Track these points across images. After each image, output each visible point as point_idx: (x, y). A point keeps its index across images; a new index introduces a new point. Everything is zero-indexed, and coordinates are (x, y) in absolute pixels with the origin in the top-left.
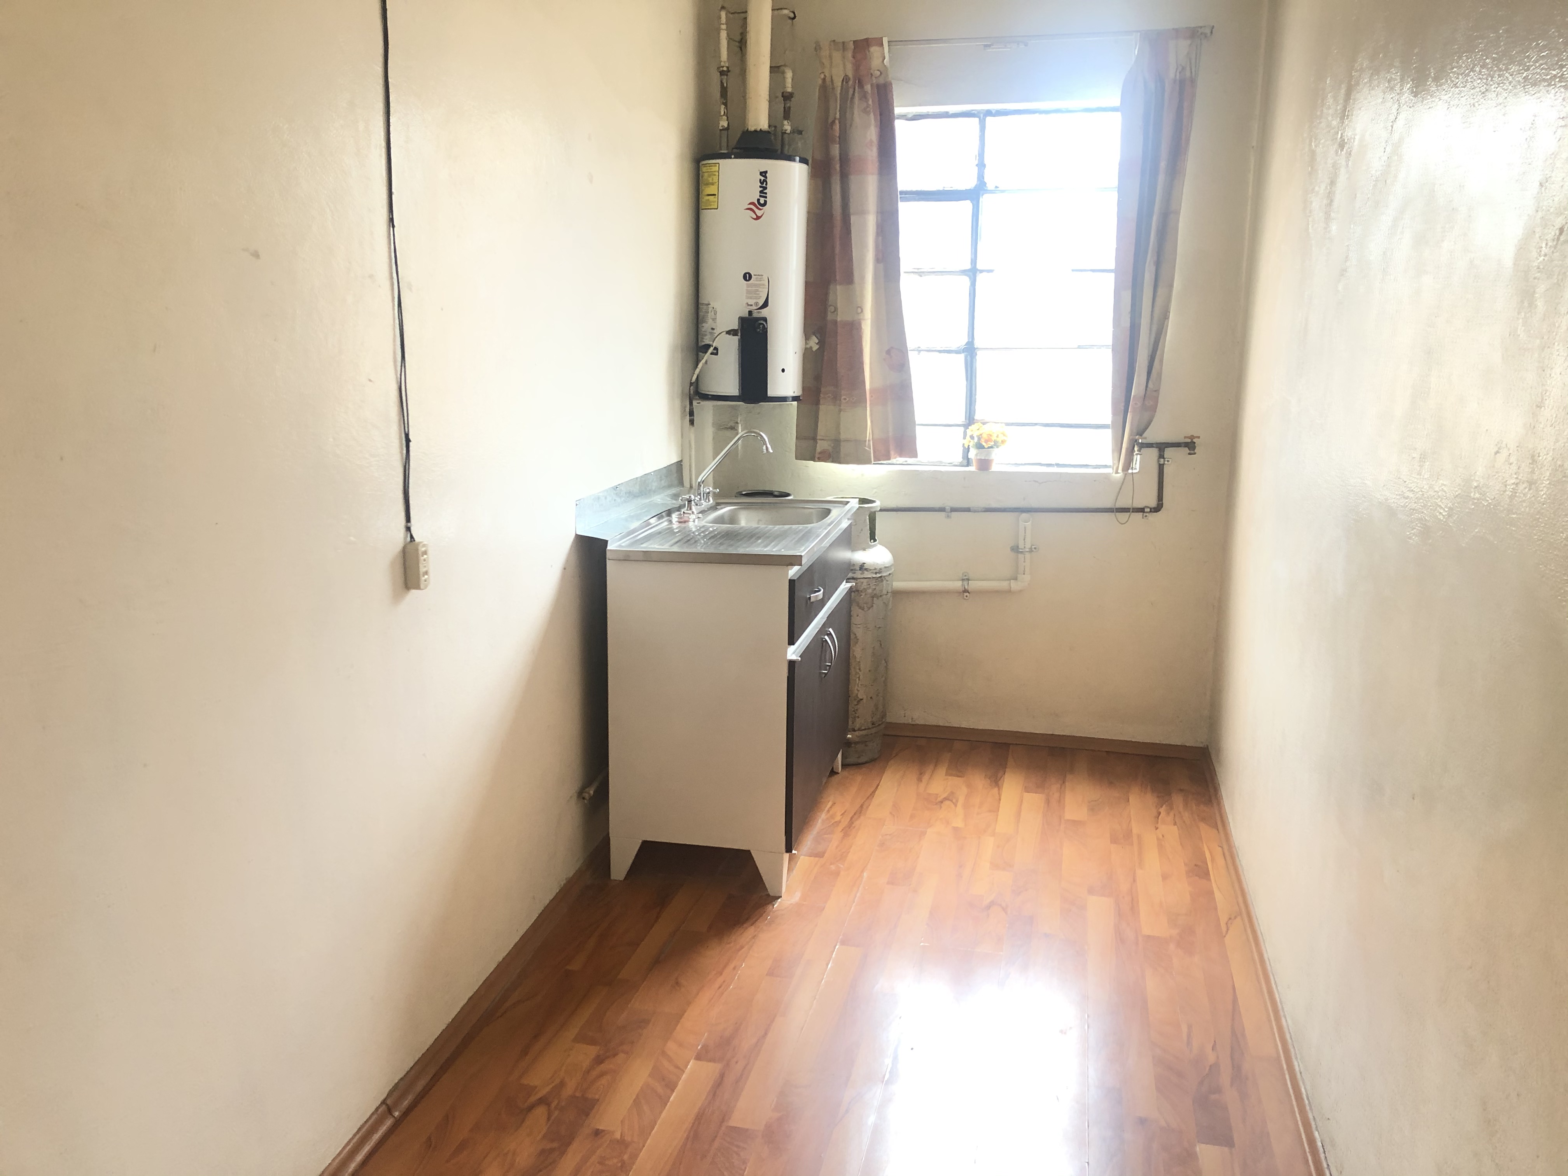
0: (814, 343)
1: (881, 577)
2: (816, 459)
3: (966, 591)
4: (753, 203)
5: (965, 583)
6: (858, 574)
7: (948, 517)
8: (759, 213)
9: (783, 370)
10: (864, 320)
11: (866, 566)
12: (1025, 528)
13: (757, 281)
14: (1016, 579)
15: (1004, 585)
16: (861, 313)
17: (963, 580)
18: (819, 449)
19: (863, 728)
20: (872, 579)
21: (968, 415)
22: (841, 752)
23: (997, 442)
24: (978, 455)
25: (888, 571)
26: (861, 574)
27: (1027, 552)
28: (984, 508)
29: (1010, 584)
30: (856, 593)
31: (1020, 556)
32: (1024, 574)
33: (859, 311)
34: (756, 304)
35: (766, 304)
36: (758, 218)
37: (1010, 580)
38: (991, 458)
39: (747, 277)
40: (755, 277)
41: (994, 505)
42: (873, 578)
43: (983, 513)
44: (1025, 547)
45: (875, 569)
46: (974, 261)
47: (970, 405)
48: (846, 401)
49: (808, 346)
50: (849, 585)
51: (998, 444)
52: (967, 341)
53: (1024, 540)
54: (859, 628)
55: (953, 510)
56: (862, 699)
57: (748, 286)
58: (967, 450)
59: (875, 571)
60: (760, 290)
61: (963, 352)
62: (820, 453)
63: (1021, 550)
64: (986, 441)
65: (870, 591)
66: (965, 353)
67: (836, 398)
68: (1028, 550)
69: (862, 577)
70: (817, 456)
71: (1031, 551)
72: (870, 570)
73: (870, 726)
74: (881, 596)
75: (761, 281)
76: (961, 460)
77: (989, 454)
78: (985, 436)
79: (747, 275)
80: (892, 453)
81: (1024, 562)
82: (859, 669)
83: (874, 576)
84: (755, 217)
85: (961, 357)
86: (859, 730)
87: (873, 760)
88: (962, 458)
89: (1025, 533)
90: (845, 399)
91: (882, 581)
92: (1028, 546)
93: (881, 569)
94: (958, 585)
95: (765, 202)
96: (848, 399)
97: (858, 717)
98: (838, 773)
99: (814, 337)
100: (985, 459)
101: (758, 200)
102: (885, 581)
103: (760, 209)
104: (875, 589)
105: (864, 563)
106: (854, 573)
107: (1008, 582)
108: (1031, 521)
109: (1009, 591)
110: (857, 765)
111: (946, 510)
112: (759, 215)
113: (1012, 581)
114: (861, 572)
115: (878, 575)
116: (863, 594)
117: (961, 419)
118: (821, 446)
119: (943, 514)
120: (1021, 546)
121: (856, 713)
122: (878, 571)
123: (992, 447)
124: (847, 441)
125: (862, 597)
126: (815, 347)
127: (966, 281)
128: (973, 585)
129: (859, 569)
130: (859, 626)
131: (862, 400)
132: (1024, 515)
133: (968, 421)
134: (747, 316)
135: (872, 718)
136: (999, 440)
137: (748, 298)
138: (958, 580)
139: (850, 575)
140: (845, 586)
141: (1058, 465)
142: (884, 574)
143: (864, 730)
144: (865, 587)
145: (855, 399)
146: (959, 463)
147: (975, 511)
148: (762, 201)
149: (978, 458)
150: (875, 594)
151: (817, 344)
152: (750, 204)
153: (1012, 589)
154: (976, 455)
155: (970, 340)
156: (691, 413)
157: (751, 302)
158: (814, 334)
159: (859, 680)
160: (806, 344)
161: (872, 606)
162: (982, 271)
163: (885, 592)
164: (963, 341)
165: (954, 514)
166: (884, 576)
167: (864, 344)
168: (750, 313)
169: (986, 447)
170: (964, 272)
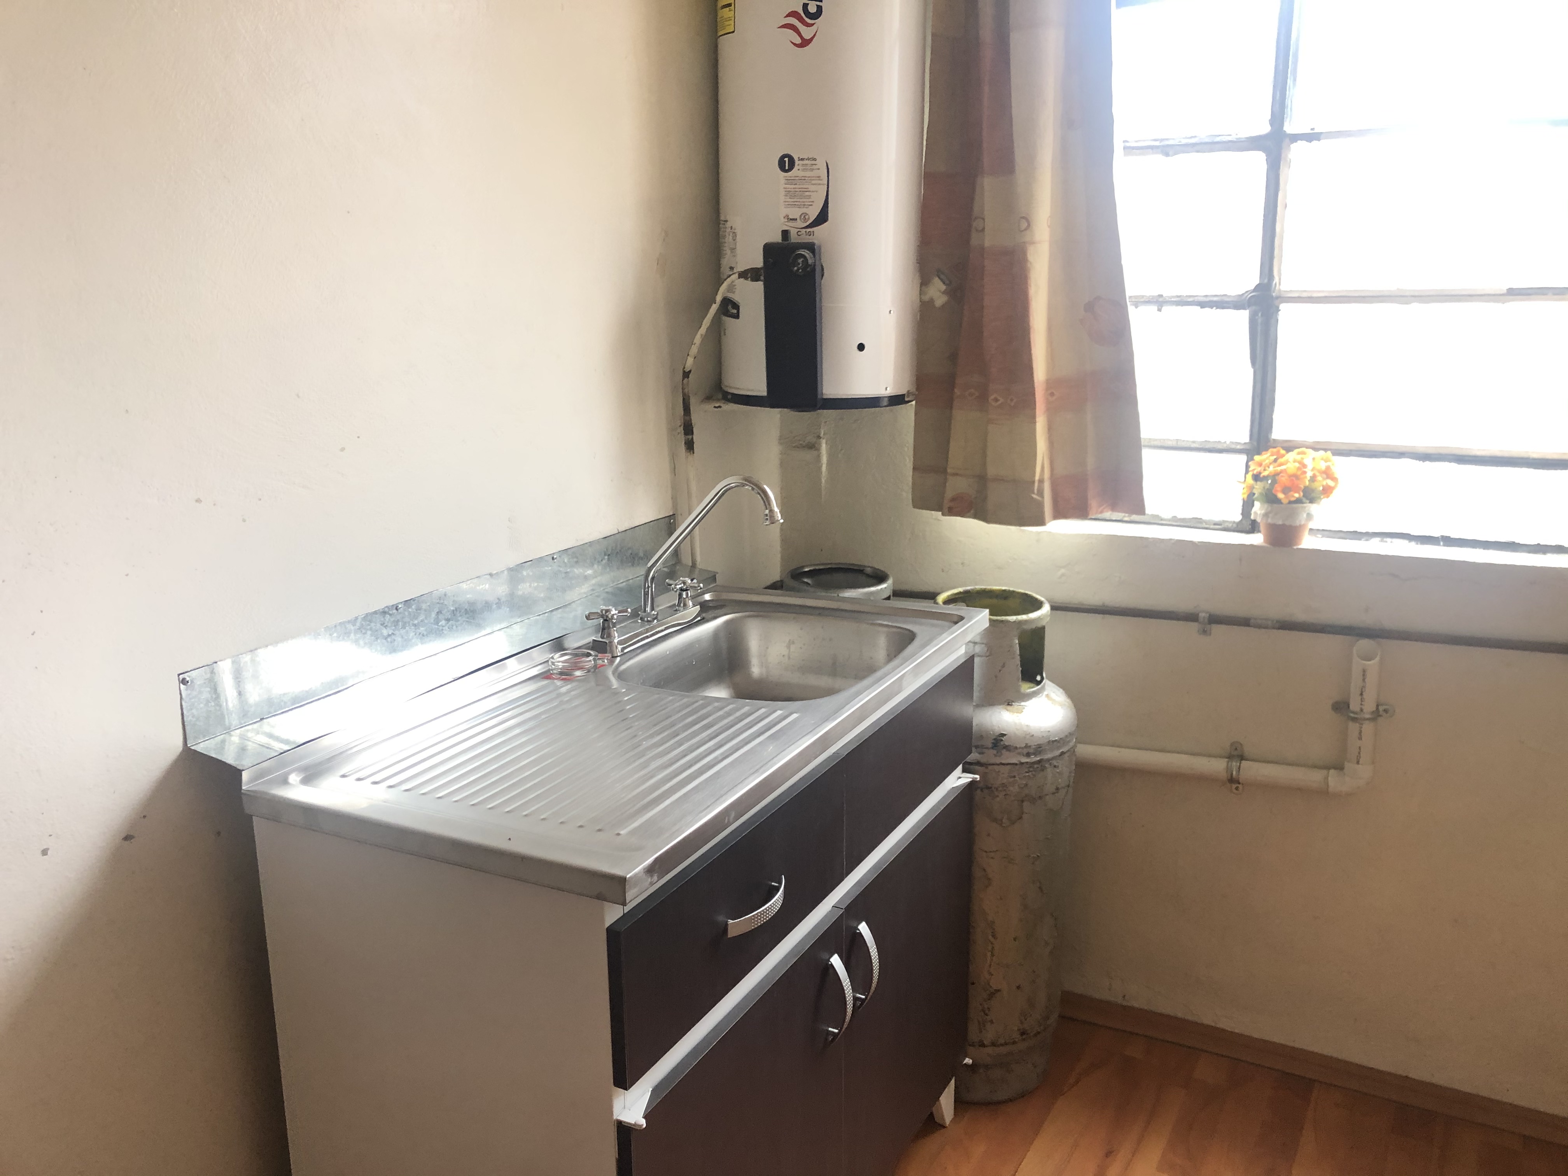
0: (937, 291)
1: (1039, 762)
2: (946, 510)
3: (1232, 780)
4: (796, 12)
5: (1235, 764)
6: (990, 756)
7: (1204, 632)
8: (807, 33)
9: (861, 347)
10: (1033, 243)
11: (1006, 741)
12: (1364, 671)
13: (804, 170)
14: (1340, 767)
15: (1314, 777)
16: (1026, 229)
17: (1230, 757)
18: (949, 493)
19: (1002, 1041)
20: (1017, 767)
21: (1256, 430)
22: (953, 1081)
23: (1313, 490)
24: (1270, 515)
25: (1058, 748)
26: (995, 756)
27: (1368, 719)
28: (1277, 621)
29: (1326, 778)
30: (986, 791)
31: (1353, 727)
32: (1358, 763)
33: (1024, 225)
34: (804, 216)
35: (822, 217)
36: (805, 43)
37: (1327, 768)
38: (1298, 523)
39: (786, 163)
40: (801, 162)
41: (1300, 616)
42: (1022, 764)
43: (1275, 631)
44: (1362, 710)
45: (1027, 746)
46: (1278, 115)
47: (1262, 411)
48: (999, 402)
49: (926, 298)
50: (967, 778)
51: (1313, 495)
52: (1257, 282)
53: (1361, 694)
54: (992, 858)
55: (1216, 620)
56: (999, 991)
57: (789, 181)
58: (1248, 505)
59: (1025, 751)
60: (812, 188)
61: (1249, 306)
62: (953, 499)
63: (1352, 715)
64: (1286, 490)
65: (1014, 789)
66: (1254, 308)
67: (983, 398)
68: (1368, 716)
69: (998, 762)
70: (946, 504)
71: (1376, 715)
72: (1016, 748)
73: (1016, 1036)
74: (1040, 797)
75: (812, 170)
76: (1238, 518)
77: (1293, 514)
78: (1283, 479)
79: (786, 159)
80: (1093, 503)
81: (1360, 738)
82: (993, 936)
83: (1024, 760)
84: (798, 41)
85: (1243, 316)
86: (993, 1044)
87: (1023, 1095)
88: (1242, 514)
89: (1364, 680)
90: (996, 400)
91: (1043, 769)
92: (1369, 707)
93: (1039, 746)
94: (1218, 766)
95: (820, 9)
96: (1001, 400)
97: (992, 1022)
98: (944, 1127)
99: (937, 278)
100: (1283, 525)
101: (805, 6)
102: (1049, 770)
103: (809, 25)
104: (1026, 785)
105: (1003, 735)
106: (983, 753)
107: (1325, 772)
108: (1377, 659)
109: (1323, 792)
110: (992, 1106)
111: (1201, 619)
112: (807, 36)
113: (1332, 771)
114: (995, 752)
115: (1034, 759)
116: (1001, 795)
117: (1243, 436)
118: (957, 485)
119: (1194, 626)
120: (1354, 706)
121: (987, 1015)
122: (1031, 751)
123: (1298, 501)
124: (999, 480)
125: (998, 799)
126: (940, 300)
127: (1258, 160)
128: (1250, 770)
129: (990, 745)
130: (992, 854)
131: (1027, 402)
132: (1365, 644)
133: (1255, 443)
134: (780, 241)
135: (1022, 1023)
136: (1319, 486)
137: (789, 205)
138: (1221, 757)
139: (974, 756)
140: (957, 779)
141: (1448, 541)
142: (1049, 756)
143: (1002, 1045)
144: (1005, 781)
145: (1015, 400)
146: (1235, 525)
147: (1259, 627)
148: (812, 9)
149: (1270, 521)
150: (1026, 796)
151: (944, 293)
152: (789, 15)
153: (1330, 789)
154: (1266, 515)
155: (1266, 281)
156: (688, 429)
157: (795, 213)
158: (939, 274)
159: (993, 955)
160: (921, 293)
161: (1021, 818)
162: (1295, 138)
163: (1049, 788)
164: (1250, 280)
165: (1216, 629)
166: (1048, 760)
167: (1032, 291)
168: (785, 234)
169: (1285, 501)
170: (1254, 143)
